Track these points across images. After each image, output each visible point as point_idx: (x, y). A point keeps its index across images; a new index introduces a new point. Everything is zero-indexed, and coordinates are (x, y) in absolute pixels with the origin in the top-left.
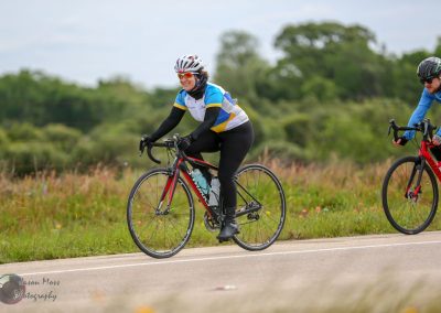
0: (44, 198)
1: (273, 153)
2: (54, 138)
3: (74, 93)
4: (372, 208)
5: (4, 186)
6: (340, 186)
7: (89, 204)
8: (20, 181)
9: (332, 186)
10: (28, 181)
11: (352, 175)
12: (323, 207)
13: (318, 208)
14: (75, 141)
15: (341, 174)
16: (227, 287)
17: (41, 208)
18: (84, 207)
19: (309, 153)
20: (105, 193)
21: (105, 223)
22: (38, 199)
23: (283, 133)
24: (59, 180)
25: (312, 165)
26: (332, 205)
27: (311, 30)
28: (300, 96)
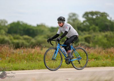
0: (22, 54)
1: (82, 45)
2: (25, 39)
3: (31, 27)
4: (107, 60)
5: (12, 51)
6: (99, 54)
7: (34, 56)
8: (16, 50)
9: (97, 54)
10: (18, 50)
11: (102, 51)
12: (94, 59)
13: (93, 59)
14: (31, 40)
15: (99, 51)
16: (69, 79)
17: (21, 57)
18: (32, 57)
19: (91, 45)
20: (38, 53)
21: (37, 61)
22: (20, 54)
23: (84, 40)
24: (26, 50)
25: (92, 48)
26: (97, 59)
27: (92, 13)
28: (89, 30)
